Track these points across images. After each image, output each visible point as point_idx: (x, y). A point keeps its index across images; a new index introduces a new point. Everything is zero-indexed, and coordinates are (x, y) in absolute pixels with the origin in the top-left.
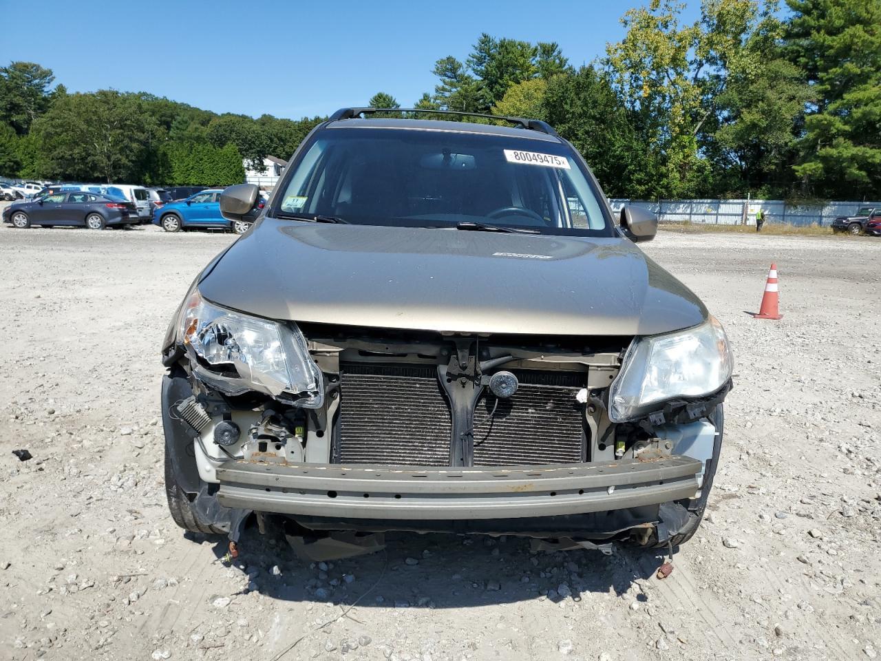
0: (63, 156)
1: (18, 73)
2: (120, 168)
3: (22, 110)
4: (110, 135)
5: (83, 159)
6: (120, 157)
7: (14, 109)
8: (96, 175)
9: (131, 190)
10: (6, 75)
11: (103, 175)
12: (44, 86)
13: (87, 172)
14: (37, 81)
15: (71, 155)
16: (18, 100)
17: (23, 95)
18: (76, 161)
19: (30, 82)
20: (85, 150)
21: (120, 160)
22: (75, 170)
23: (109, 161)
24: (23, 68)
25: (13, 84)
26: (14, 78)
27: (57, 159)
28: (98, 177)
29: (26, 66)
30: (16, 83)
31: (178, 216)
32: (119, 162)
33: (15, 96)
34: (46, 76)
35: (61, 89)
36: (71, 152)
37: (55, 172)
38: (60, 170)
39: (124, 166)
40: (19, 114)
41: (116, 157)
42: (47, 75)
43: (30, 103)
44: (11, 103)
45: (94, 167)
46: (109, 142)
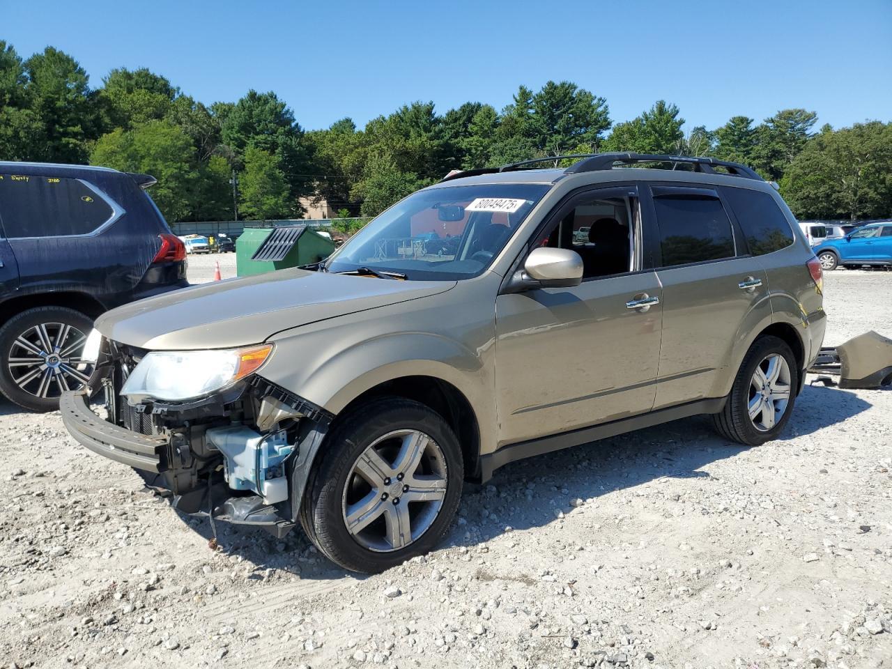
0: (808, 196)
1: (783, 121)
2: (866, 202)
3: (782, 156)
4: (860, 169)
5: (828, 196)
6: (868, 190)
7: (775, 156)
8: (838, 212)
9: (807, 227)
10: (772, 124)
11: (846, 211)
12: (807, 129)
13: (831, 209)
14: (799, 126)
15: (815, 194)
16: (781, 147)
17: (785, 141)
18: (820, 199)
19: (793, 128)
20: (832, 187)
21: (867, 194)
22: (818, 208)
23: (855, 195)
24: (788, 116)
25: (777, 132)
26: (778, 126)
27: (802, 199)
28: (841, 214)
29: (791, 113)
30: (780, 131)
31: (835, 253)
32: (866, 196)
33: (777, 143)
34: (808, 120)
35: (827, 128)
36: (816, 191)
37: (798, 212)
38: (803, 210)
39: (872, 201)
40: (779, 159)
41: (863, 191)
42: (810, 118)
43: (790, 148)
44: (773, 151)
45: (839, 204)
46: (858, 176)
